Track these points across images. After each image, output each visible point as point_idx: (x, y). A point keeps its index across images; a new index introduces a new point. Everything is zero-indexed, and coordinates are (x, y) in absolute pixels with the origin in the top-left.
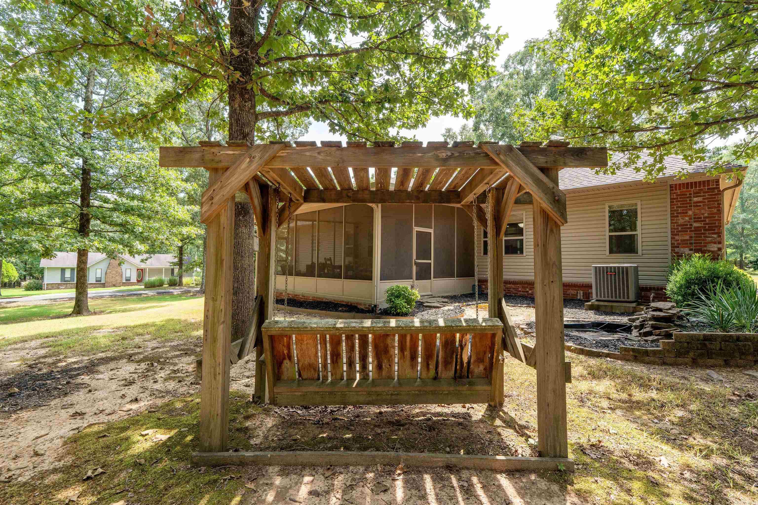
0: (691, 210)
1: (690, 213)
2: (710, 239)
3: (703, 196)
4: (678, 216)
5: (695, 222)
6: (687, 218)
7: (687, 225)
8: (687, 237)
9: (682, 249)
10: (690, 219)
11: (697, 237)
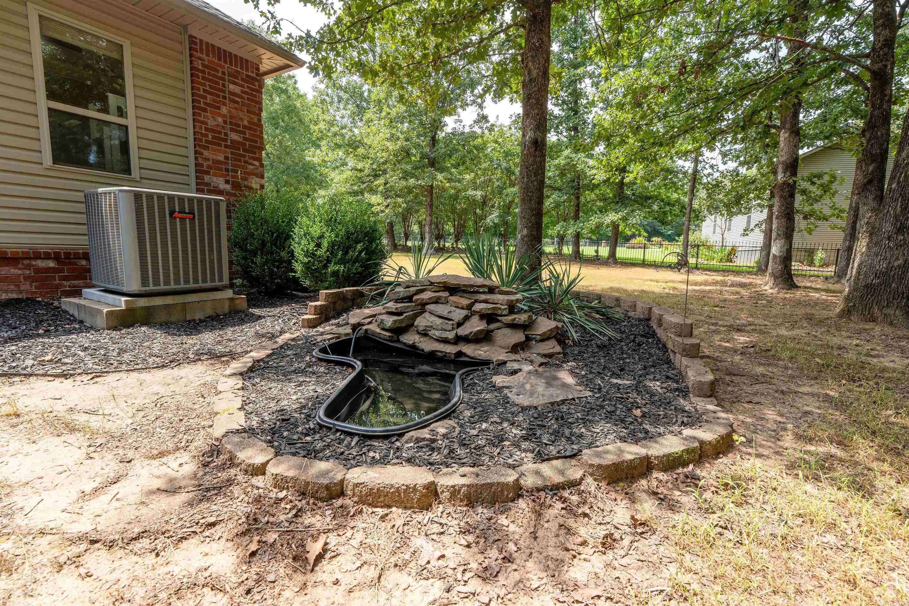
0: (225, 104)
1: (224, 110)
2: (252, 167)
3: (242, 86)
4: (205, 110)
5: (232, 130)
6: (220, 120)
7: (220, 133)
8: (221, 158)
9: (215, 179)
10: (225, 122)
11: (235, 160)
